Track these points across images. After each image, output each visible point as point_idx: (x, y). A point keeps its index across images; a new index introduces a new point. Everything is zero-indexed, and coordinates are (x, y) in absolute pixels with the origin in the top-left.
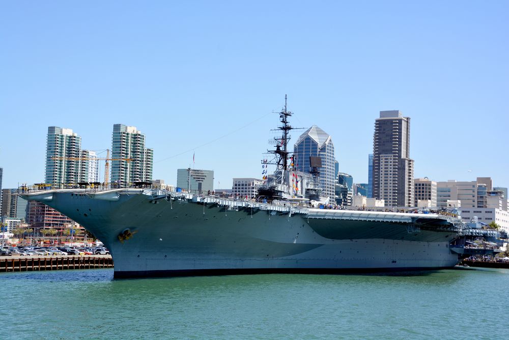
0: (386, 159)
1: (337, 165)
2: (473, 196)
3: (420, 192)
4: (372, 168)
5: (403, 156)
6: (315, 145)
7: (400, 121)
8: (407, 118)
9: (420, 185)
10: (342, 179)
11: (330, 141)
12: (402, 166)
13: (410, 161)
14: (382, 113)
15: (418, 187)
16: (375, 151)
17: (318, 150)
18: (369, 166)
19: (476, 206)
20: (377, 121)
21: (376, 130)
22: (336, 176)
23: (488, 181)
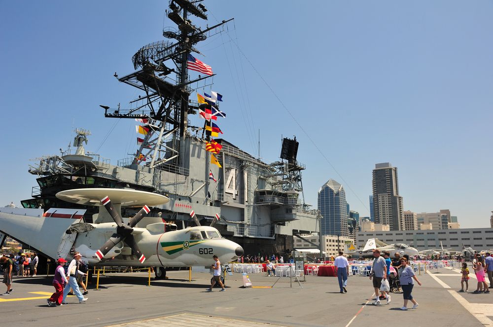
0: (382, 197)
1: (348, 206)
2: (439, 222)
3: (408, 220)
4: (372, 205)
5: (395, 194)
6: (332, 191)
7: (391, 169)
8: (395, 168)
9: (408, 215)
10: (352, 215)
11: (342, 188)
12: (395, 202)
13: (400, 198)
14: (377, 165)
15: (407, 217)
16: (374, 192)
17: (334, 195)
18: (370, 204)
19: (441, 228)
20: (373, 171)
21: (374, 177)
22: (348, 213)
23: (448, 212)
